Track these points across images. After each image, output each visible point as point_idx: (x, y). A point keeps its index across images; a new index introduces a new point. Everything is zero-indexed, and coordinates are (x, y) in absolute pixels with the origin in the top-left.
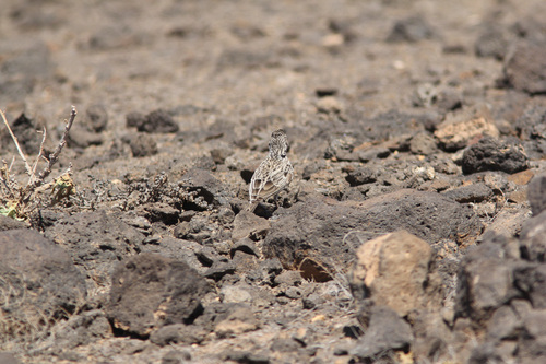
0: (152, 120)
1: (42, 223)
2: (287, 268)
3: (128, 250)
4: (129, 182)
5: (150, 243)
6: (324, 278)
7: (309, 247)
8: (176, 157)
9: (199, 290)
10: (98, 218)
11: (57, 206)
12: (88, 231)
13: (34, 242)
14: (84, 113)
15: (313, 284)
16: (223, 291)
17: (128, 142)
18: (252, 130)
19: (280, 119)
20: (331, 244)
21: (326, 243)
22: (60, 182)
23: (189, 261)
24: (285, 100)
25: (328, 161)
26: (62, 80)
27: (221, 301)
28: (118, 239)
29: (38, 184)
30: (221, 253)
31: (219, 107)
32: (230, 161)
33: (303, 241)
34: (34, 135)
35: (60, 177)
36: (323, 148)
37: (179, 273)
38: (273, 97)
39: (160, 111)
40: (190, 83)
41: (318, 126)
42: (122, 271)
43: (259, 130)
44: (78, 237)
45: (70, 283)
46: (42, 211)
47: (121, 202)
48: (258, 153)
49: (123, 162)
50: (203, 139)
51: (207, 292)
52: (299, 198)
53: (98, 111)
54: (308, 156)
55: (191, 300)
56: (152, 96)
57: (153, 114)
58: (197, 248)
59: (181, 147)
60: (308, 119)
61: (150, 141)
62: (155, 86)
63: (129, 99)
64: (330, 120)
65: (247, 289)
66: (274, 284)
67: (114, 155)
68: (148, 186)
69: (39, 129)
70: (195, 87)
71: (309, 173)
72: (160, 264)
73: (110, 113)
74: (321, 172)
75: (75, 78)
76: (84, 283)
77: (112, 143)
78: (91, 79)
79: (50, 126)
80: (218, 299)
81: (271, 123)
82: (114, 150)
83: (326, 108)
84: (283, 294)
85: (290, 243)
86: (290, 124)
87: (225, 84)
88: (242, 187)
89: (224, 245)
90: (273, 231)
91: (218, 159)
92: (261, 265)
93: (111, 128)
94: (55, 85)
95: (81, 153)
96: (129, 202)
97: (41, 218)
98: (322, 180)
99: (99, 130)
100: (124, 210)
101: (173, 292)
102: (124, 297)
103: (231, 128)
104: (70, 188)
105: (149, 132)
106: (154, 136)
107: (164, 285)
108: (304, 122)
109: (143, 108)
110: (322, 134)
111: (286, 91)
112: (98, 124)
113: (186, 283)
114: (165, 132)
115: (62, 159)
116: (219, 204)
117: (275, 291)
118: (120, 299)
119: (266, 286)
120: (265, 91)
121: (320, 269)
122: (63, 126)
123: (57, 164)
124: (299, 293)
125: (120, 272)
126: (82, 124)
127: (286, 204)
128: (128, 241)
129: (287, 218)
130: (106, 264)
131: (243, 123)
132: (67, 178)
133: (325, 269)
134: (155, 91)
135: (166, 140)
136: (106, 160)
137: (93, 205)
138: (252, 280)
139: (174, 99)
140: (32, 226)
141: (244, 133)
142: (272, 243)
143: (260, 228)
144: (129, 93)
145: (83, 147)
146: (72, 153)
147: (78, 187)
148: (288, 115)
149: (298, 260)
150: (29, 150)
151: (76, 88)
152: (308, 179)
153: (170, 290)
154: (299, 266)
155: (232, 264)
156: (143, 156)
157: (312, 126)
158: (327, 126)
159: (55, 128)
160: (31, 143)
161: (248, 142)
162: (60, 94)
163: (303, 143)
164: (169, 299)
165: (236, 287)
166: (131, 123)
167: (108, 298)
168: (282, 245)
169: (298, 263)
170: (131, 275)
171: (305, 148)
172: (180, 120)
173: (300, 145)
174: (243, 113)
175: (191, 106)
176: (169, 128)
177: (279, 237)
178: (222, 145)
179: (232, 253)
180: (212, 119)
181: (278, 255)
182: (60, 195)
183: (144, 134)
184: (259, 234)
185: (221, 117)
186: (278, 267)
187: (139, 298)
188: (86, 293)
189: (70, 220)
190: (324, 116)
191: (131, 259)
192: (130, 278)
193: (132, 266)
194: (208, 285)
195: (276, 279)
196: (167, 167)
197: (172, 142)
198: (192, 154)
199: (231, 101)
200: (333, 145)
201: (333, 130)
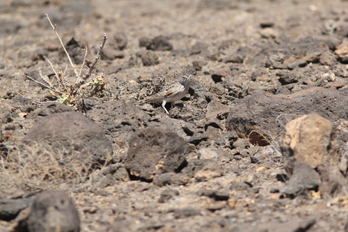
0: (156, 42)
1: (84, 108)
2: (241, 137)
3: (139, 125)
4: (140, 82)
5: (154, 120)
6: (264, 144)
7: (255, 124)
8: (171, 66)
9: (185, 151)
10: (120, 105)
11: (94, 97)
12: (114, 113)
13: (79, 120)
14: (112, 38)
15: (258, 147)
16: (200, 151)
17: (140, 56)
18: (219, 49)
19: (237, 42)
20: (269, 122)
21: (265, 121)
22: (96, 82)
23: (178, 132)
24: (240, 30)
25: (267, 69)
26: (99, 17)
27: (199, 158)
28: (133, 118)
29: (82, 83)
30: (199, 127)
31: (198, 34)
32: (205, 68)
33: (251, 120)
34: (80, 52)
35: (96, 79)
36: (265, 60)
37: (172, 140)
38: (233, 28)
39: (161, 36)
40: (180, 18)
41: (261, 47)
42: (135, 139)
43: (224, 49)
44: (108, 117)
45: (102, 146)
46: (85, 100)
47: (135, 94)
48: (223, 64)
49: (137, 69)
50: (188, 54)
51: (190, 152)
52: (249, 92)
53: (121, 37)
54: (255, 65)
55: (180, 157)
56: (156, 27)
57: (156, 38)
58: (184, 124)
59: (174, 60)
60: (255, 42)
61: (154, 56)
62: (157, 21)
63: (141, 29)
64: (269, 43)
65: (215, 150)
66: (232, 147)
67: (131, 65)
68: (152, 85)
69: (83, 48)
70: (183, 21)
71: (255, 76)
72: (160, 134)
73: (129, 38)
74: (263, 76)
75: (106, 15)
76: (111, 146)
77: (130, 57)
78: (117, 16)
79: (91, 46)
80: (196, 157)
81: (232, 45)
82: (131, 61)
83: (267, 35)
84: (238, 154)
85: (243, 121)
86: (244, 45)
87: (202, 20)
88: (212, 85)
89: (201, 122)
90: (232, 113)
91: (197, 68)
92: (224, 135)
93: (129, 47)
94: (94, 20)
95: (110, 63)
96: (141, 94)
97: (84, 104)
98: (263, 81)
99: (122, 48)
100: (137, 99)
101: (168, 152)
102: (136, 155)
103: (206, 48)
104: (102, 86)
105: (153, 50)
106: (157, 53)
107: (162, 147)
108: (252, 44)
109: (150, 35)
110: (264, 52)
111: (241, 24)
112: (121, 45)
113: (177, 146)
114: (163, 50)
115: (98, 67)
116: (198, 96)
117: (233, 151)
118: (134, 156)
119: (227, 148)
120: (228, 24)
121: (262, 137)
122: (99, 46)
123: (94, 70)
124: (248, 153)
125: (134, 139)
126: (111, 45)
127: (240, 96)
128: (139, 120)
129: (241, 105)
130: (125, 134)
131: (214, 44)
132: (101, 79)
133: (265, 137)
134: (158, 24)
135: (164, 55)
136: (126, 68)
137: (117, 96)
138: (219, 144)
139: (170, 29)
140: (78, 110)
141: (214, 50)
142: (231, 121)
143: (223, 112)
144: (141, 25)
145: (112, 59)
146: (104, 63)
147: (108, 85)
148: (242, 40)
149: (248, 132)
150: (77, 62)
151: (107, 22)
152: (254, 80)
153: (166, 151)
154: (248, 136)
155: (206, 134)
156: (150, 65)
157: (258, 46)
158: (267, 46)
159: (93, 47)
160: (78, 57)
161: (216, 56)
162: (97, 26)
163: (252, 57)
164: (165, 157)
165: (208, 149)
166: (142, 44)
167: (126, 155)
168: (238, 122)
169: (248, 134)
170: (141, 141)
171: (253, 61)
172: (173, 42)
173: (249, 58)
174: (214, 38)
175: (180, 34)
176: (166, 48)
177: (236, 117)
178: (200, 58)
179: (206, 127)
180: (194, 42)
181: (235, 129)
182: (96, 90)
183: (151, 51)
184: (223, 115)
185: (200, 41)
186: (235, 137)
187: (146, 156)
188: (113, 153)
189: (103, 106)
190: (265, 40)
191: (142, 131)
192: (140, 143)
193: (142, 135)
194: (190, 147)
195: (234, 144)
196: (165, 72)
197: (168, 56)
198: (181, 64)
199: (206, 30)
200: (270, 59)
201: (271, 49)
